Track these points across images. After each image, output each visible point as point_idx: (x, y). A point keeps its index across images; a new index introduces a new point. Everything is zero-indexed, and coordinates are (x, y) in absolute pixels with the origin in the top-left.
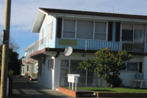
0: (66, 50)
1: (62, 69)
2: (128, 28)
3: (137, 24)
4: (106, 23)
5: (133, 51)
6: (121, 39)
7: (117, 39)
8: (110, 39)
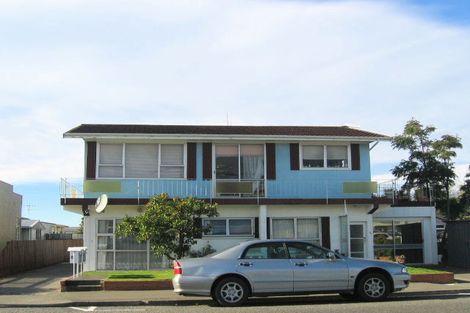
0: (98, 202)
1: (99, 237)
2: (228, 152)
3: (244, 144)
4: (182, 145)
5: (240, 197)
6: (214, 175)
7: (207, 175)
8: (192, 175)
